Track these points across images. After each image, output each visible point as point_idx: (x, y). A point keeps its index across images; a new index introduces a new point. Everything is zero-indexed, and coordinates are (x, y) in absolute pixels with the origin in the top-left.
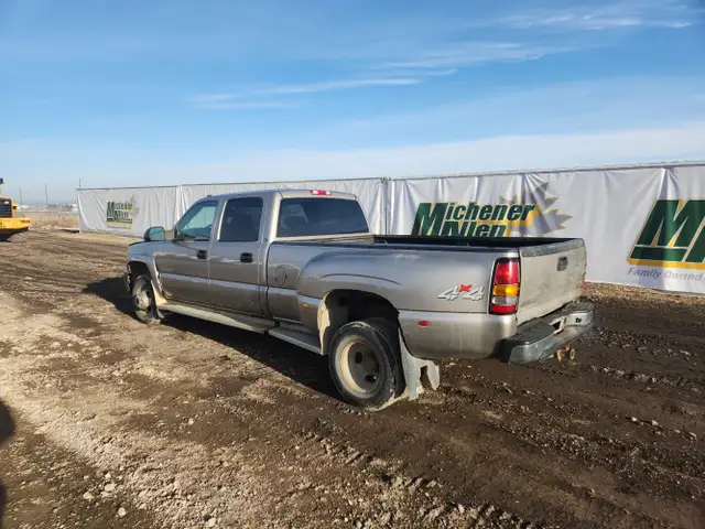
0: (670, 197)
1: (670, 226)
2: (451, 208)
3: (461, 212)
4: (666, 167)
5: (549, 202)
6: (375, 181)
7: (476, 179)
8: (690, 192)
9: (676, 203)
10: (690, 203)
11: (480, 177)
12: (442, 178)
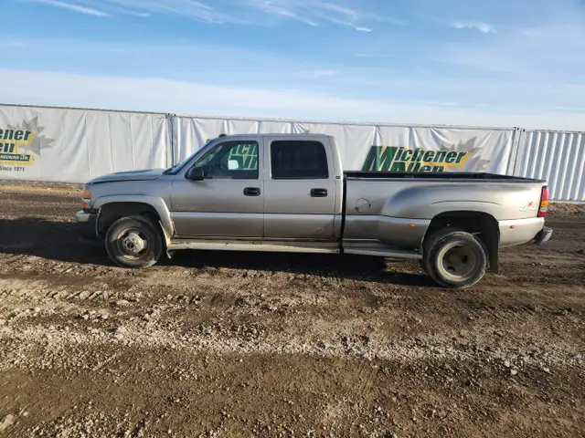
0: (378, 144)
1: (378, 161)
4: (376, 126)
6: (159, 116)
7: (257, 123)
8: (388, 141)
10: (388, 148)
11: (260, 122)
12: (228, 120)
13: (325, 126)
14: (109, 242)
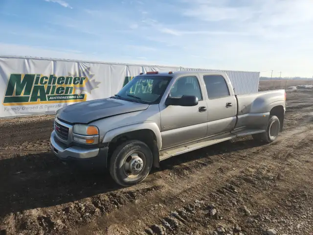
2: (38, 78)
3: (45, 80)
5: (91, 76)
7: (52, 62)
9: (130, 77)
11: (55, 61)
12: (28, 59)
13: (99, 65)
14: (118, 170)
